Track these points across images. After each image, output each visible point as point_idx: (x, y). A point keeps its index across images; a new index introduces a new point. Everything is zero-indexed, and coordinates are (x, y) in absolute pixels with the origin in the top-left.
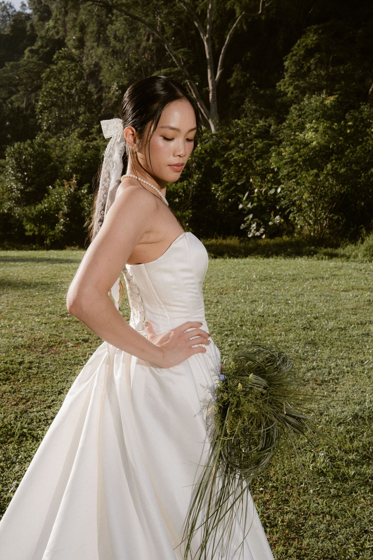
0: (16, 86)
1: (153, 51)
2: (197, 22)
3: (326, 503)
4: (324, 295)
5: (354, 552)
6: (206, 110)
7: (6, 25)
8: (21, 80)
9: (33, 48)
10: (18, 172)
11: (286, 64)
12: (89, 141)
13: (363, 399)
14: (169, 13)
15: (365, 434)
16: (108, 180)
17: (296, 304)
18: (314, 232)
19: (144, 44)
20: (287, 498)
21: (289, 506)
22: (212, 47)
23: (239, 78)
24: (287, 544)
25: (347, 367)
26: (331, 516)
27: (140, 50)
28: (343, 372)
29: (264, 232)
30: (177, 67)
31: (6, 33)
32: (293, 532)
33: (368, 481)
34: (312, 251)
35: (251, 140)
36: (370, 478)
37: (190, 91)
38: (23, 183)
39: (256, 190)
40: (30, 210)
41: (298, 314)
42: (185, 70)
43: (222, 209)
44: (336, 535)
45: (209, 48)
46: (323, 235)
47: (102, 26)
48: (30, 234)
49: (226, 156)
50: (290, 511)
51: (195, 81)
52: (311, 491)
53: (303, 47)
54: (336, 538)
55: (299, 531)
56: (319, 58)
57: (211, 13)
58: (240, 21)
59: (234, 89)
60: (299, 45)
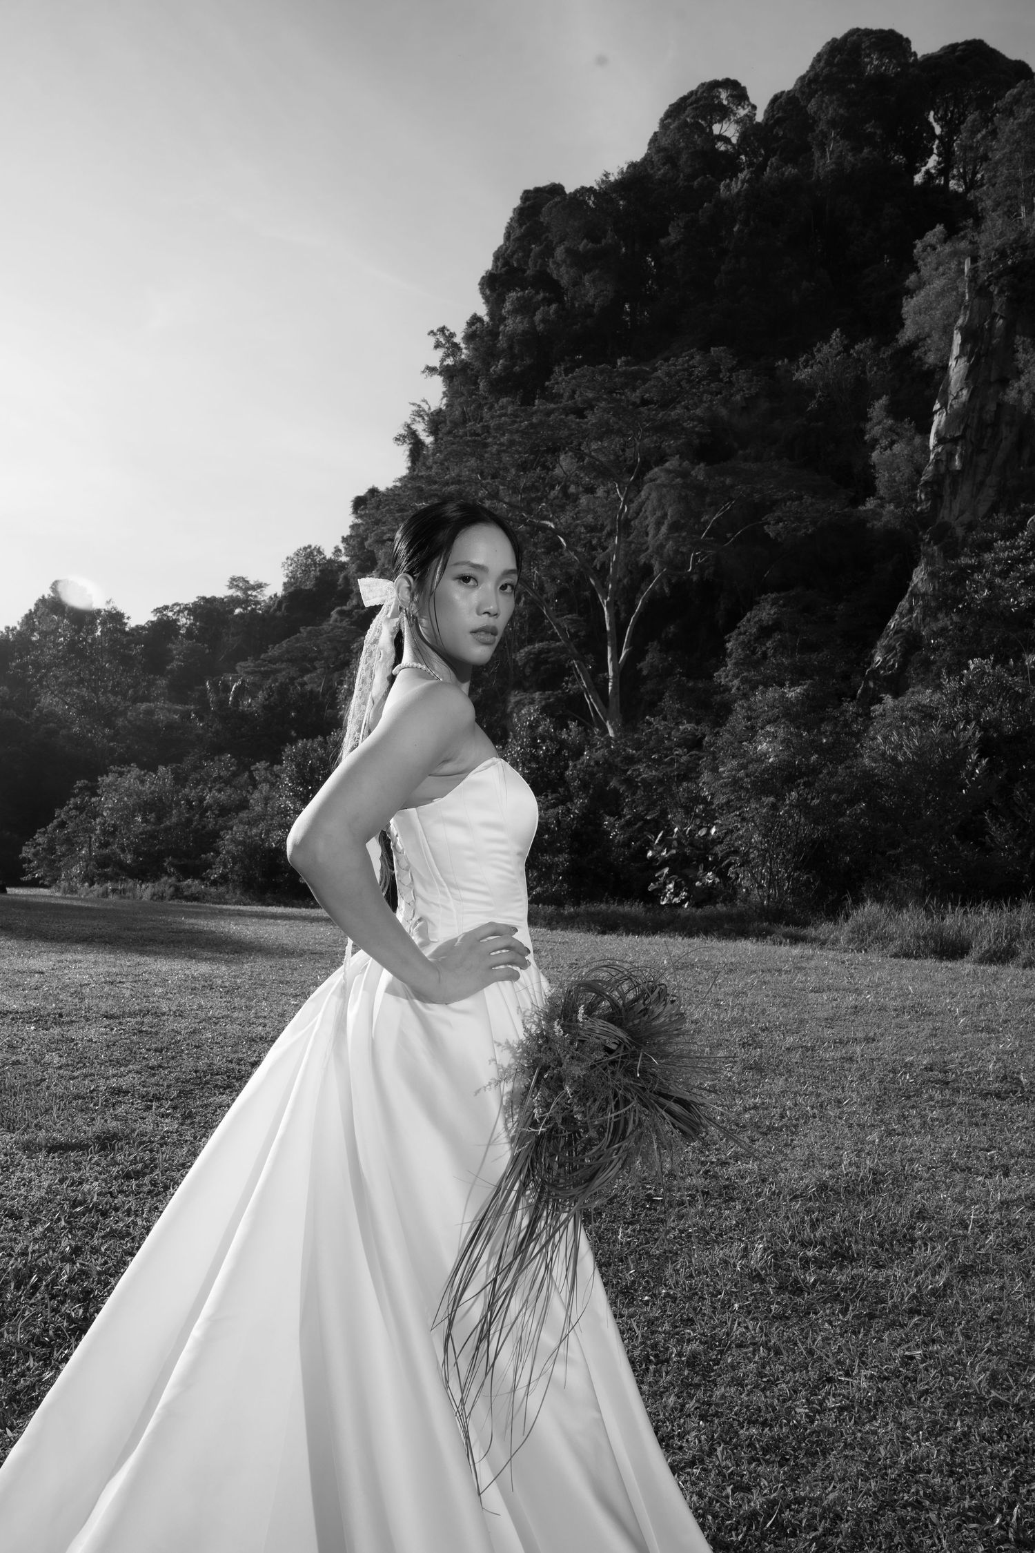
0: (312, 660)
1: (524, 617)
2: (594, 579)
3: (761, 1328)
4: (780, 996)
5: (806, 1414)
6: (603, 707)
7: (309, 576)
8: (320, 652)
9: (344, 608)
10: (299, 784)
11: (729, 645)
13: (837, 1159)
14: (552, 565)
15: (838, 1217)
16: (369, 680)
17: (733, 1007)
18: (769, 899)
20: (691, 1316)
21: (694, 1331)
22: (616, 615)
23: (656, 663)
24: (685, 1394)
25: (812, 1107)
26: (769, 1349)
28: (806, 1118)
29: (687, 899)
30: (559, 640)
31: (307, 588)
32: (698, 1375)
33: (838, 1294)
34: (764, 929)
35: (671, 749)
36: (842, 1289)
37: (579, 677)
39: (676, 830)
41: (735, 1022)
42: (572, 646)
43: (619, 858)
44: (773, 1383)
45: (610, 616)
46: (783, 906)
49: (629, 773)
50: (695, 1338)
51: (586, 662)
52: (736, 1306)
53: (755, 623)
54: (776, 1389)
55: (709, 1372)
56: (780, 640)
57: (616, 568)
58: (660, 582)
59: (648, 677)
60: (749, 620)
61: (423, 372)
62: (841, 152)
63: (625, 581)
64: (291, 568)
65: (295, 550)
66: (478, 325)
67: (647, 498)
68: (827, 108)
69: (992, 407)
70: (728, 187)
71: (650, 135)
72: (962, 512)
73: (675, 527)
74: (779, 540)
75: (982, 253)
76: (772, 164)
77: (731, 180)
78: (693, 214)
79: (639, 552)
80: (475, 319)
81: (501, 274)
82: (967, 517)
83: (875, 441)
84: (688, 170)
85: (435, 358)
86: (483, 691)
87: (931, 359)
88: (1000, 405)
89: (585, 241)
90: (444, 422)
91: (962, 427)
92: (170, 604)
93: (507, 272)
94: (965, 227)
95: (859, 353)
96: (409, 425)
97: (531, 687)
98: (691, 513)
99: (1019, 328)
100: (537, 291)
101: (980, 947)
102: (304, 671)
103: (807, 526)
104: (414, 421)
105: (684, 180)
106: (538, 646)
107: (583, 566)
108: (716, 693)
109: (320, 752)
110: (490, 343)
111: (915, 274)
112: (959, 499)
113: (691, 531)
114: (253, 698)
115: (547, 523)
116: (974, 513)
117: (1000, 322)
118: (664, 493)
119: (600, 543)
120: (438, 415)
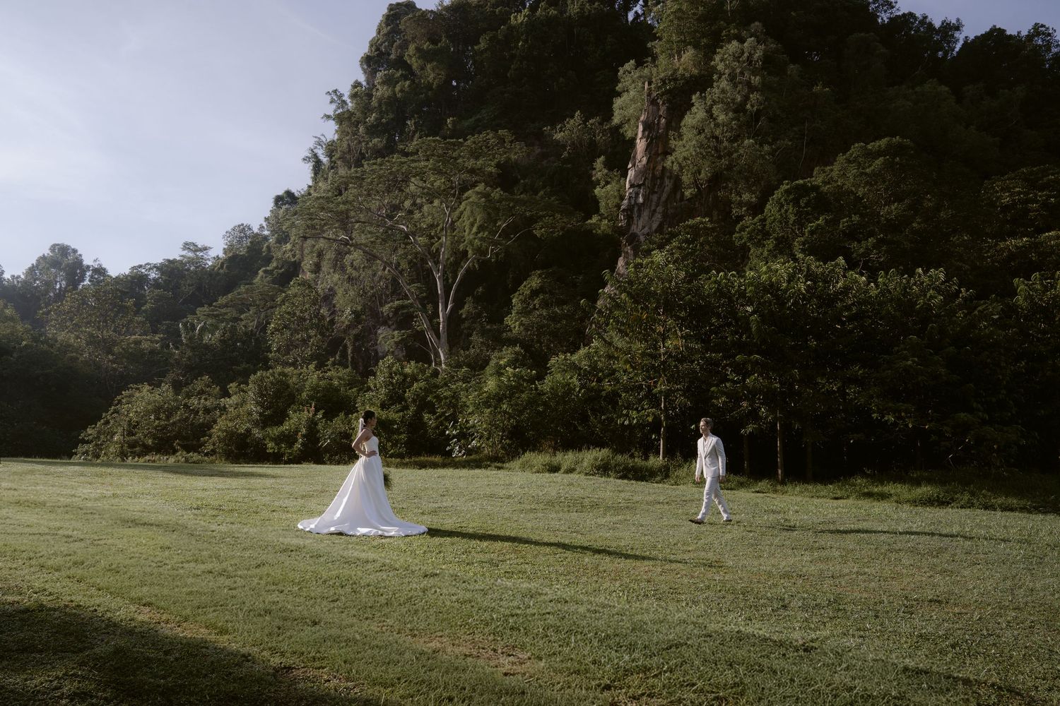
0: (248, 306)
1: (388, 280)
2: (430, 262)
6: (436, 340)
7: (242, 245)
8: (254, 301)
9: (268, 268)
10: (258, 397)
11: (513, 301)
12: (325, 372)
18: (492, 453)
19: (380, 273)
22: (444, 283)
23: (470, 310)
27: (376, 279)
29: (464, 453)
30: (409, 300)
31: (242, 254)
37: (422, 322)
38: (262, 407)
39: (459, 421)
40: (273, 431)
42: (418, 303)
43: (433, 435)
45: (440, 284)
46: (497, 456)
47: (340, 255)
48: (271, 451)
51: (426, 312)
53: (528, 288)
56: (543, 299)
57: (444, 254)
58: (472, 261)
59: (465, 319)
60: (525, 286)
61: (322, 118)
63: (452, 259)
64: (229, 239)
65: (232, 227)
66: (359, 88)
67: (465, 209)
69: (660, 168)
70: (516, 17)
72: (644, 227)
73: (481, 228)
74: (543, 238)
75: (654, 80)
77: (518, 14)
78: (494, 32)
79: (459, 242)
80: (357, 84)
81: (374, 56)
82: (646, 230)
83: (598, 182)
85: (331, 109)
86: (362, 327)
87: (629, 134)
88: (664, 168)
89: (428, 43)
90: (336, 150)
91: (643, 179)
92: (143, 264)
93: (378, 55)
94: (647, 62)
95: (591, 125)
96: (312, 150)
97: (393, 324)
98: (491, 219)
99: (673, 124)
100: (397, 70)
101: (564, 468)
102: (242, 312)
103: (558, 231)
104: (316, 148)
105: (490, 7)
106: (397, 303)
107: (424, 254)
108: (504, 332)
109: (271, 378)
110: (367, 101)
111: (620, 85)
112: (642, 219)
113: (489, 233)
114: (212, 335)
115: (402, 226)
116: (650, 228)
117: (663, 121)
118: (474, 207)
119: (436, 234)
120: (332, 145)
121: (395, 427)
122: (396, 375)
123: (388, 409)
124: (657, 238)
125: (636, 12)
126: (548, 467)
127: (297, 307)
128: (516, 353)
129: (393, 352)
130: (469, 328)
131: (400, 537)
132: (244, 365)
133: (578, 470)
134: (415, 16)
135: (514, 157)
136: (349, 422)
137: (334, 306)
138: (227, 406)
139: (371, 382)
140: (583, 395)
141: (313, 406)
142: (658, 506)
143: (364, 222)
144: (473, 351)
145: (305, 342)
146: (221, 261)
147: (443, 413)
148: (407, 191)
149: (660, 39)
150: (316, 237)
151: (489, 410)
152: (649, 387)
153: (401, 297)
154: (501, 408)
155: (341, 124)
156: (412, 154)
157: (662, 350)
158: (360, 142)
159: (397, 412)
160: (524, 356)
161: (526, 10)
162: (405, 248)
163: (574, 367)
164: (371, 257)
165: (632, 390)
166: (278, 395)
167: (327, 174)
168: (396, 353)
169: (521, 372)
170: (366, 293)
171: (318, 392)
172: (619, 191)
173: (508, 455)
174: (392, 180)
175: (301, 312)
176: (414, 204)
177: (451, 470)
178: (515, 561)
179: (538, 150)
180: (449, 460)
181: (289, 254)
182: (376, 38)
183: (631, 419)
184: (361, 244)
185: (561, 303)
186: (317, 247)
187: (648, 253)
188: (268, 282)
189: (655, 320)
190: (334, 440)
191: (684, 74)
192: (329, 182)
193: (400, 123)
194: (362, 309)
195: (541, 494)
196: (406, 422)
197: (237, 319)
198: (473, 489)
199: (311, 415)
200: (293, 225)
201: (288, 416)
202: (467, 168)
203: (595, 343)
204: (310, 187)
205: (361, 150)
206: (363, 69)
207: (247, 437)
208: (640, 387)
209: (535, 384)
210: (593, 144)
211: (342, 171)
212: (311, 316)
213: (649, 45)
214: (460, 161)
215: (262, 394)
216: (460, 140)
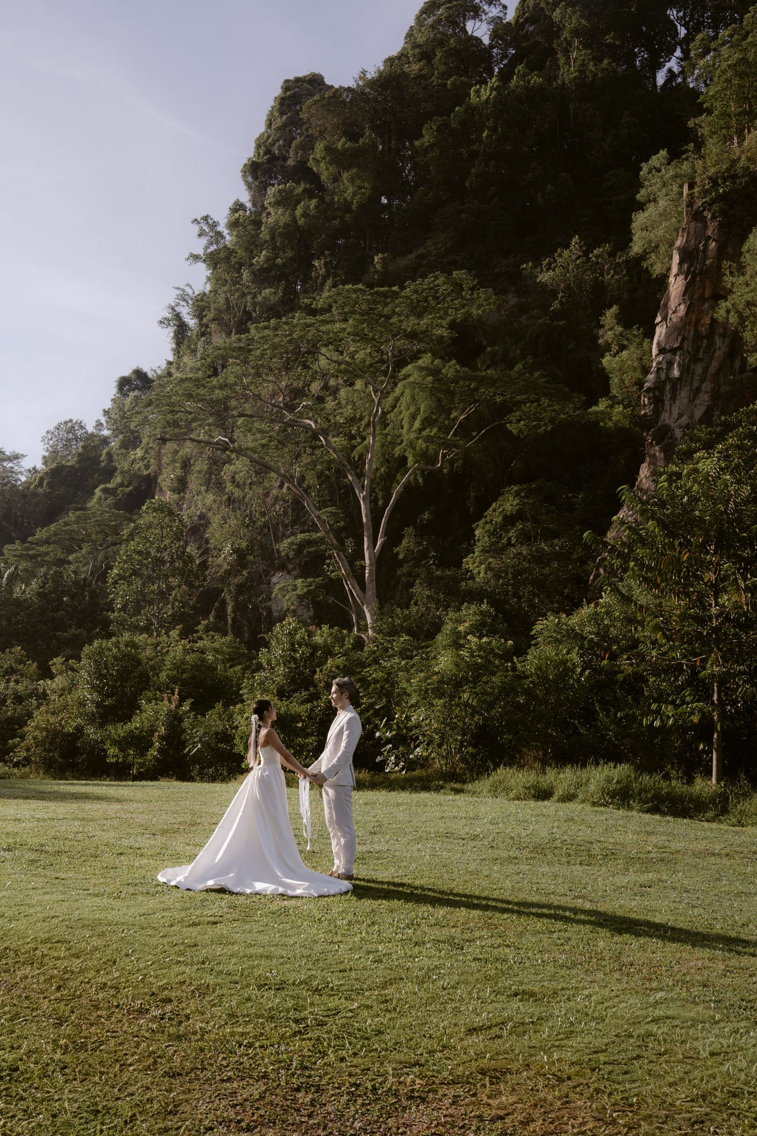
0: (79, 542)
1: (287, 502)
2: (351, 474)
6: (360, 592)
7: (70, 451)
8: (88, 535)
9: (108, 485)
10: (95, 678)
11: (477, 533)
12: (194, 641)
18: (446, 766)
19: (274, 492)
22: (372, 507)
23: (411, 547)
27: (269, 500)
29: (405, 767)
30: (319, 532)
31: (69, 464)
34: (439, 786)
37: (338, 565)
38: (100, 693)
39: (397, 716)
40: (116, 730)
42: (332, 537)
45: (366, 508)
47: (216, 464)
48: (113, 760)
51: (344, 552)
53: (500, 513)
56: (522, 529)
57: (371, 462)
58: (414, 473)
59: (404, 560)
60: (494, 510)
61: (187, 259)
62: (583, 60)
63: (382, 470)
64: (51, 442)
65: (56, 424)
66: (241, 212)
67: (402, 394)
68: (570, 17)
69: (707, 320)
70: (478, 92)
71: (406, 30)
72: (680, 416)
73: (428, 422)
74: (522, 436)
75: (698, 180)
76: (519, 71)
77: (481, 87)
78: (445, 118)
79: (393, 444)
80: (238, 207)
81: (263, 163)
82: (684, 420)
83: (608, 347)
84: (442, 68)
85: (199, 246)
86: (249, 573)
87: (657, 269)
88: (714, 321)
89: (344, 139)
90: (209, 307)
91: (680, 339)
93: (269, 161)
94: (687, 151)
95: (597, 257)
96: (173, 309)
97: (294, 569)
98: (442, 409)
99: (730, 250)
100: (298, 183)
101: (559, 792)
102: (70, 551)
103: (545, 424)
104: (178, 305)
105: (438, 78)
106: (300, 536)
107: (341, 463)
108: (462, 579)
109: (115, 651)
110: (253, 232)
111: (643, 192)
112: (678, 403)
113: (440, 429)
114: (27, 586)
115: (308, 421)
116: (691, 417)
117: (713, 245)
118: (417, 390)
119: (359, 432)
120: (202, 300)
121: (300, 725)
122: (300, 646)
123: (288, 698)
124: (702, 433)
125: (670, 71)
126: (533, 792)
127: (152, 543)
128: (482, 613)
129: (294, 611)
130: (409, 574)
131: (310, 898)
132: (73, 631)
133: (581, 796)
134: (323, 98)
135: (475, 312)
136: (230, 717)
137: (207, 542)
138: (48, 692)
139: (263, 656)
140: (588, 679)
141: (176, 693)
142: (712, 860)
143: (252, 416)
144: (414, 609)
145: (163, 595)
146: (39, 475)
147: (372, 705)
148: (315, 367)
149: (709, 112)
150: (180, 439)
151: (442, 701)
152: (692, 667)
153: (306, 528)
154: (460, 698)
155: (215, 268)
156: (322, 311)
157: (714, 610)
158: (243, 295)
159: (303, 703)
160: (495, 618)
161: (494, 80)
162: (312, 454)
163: (574, 636)
164: (262, 469)
165: (666, 672)
166: (124, 675)
167: (196, 344)
168: (300, 613)
169: (490, 643)
170: (254, 522)
171: (183, 672)
172: (641, 359)
173: (471, 771)
174: (293, 352)
175: (158, 551)
176: (326, 387)
177: (384, 792)
178: (489, 942)
179: (513, 300)
180: (379, 778)
181: (140, 465)
182: (266, 135)
183: (664, 718)
184: (247, 449)
185: (549, 535)
186: (181, 453)
187: (688, 456)
188: (109, 506)
189: (702, 564)
190: (207, 745)
191: (748, 168)
192: (199, 355)
193: (303, 263)
194: (248, 546)
195: (524, 834)
196: (315, 719)
197: (62, 562)
198: (420, 824)
199: (173, 706)
200: (145, 421)
201: (139, 708)
202: (405, 330)
203: (606, 598)
204: (170, 363)
205: (245, 306)
206: (246, 182)
207: (78, 738)
208: (679, 668)
209: (512, 661)
210: (599, 287)
211: (218, 339)
212: (172, 557)
213: (691, 124)
214: (394, 320)
215: (101, 675)
216: (394, 288)
